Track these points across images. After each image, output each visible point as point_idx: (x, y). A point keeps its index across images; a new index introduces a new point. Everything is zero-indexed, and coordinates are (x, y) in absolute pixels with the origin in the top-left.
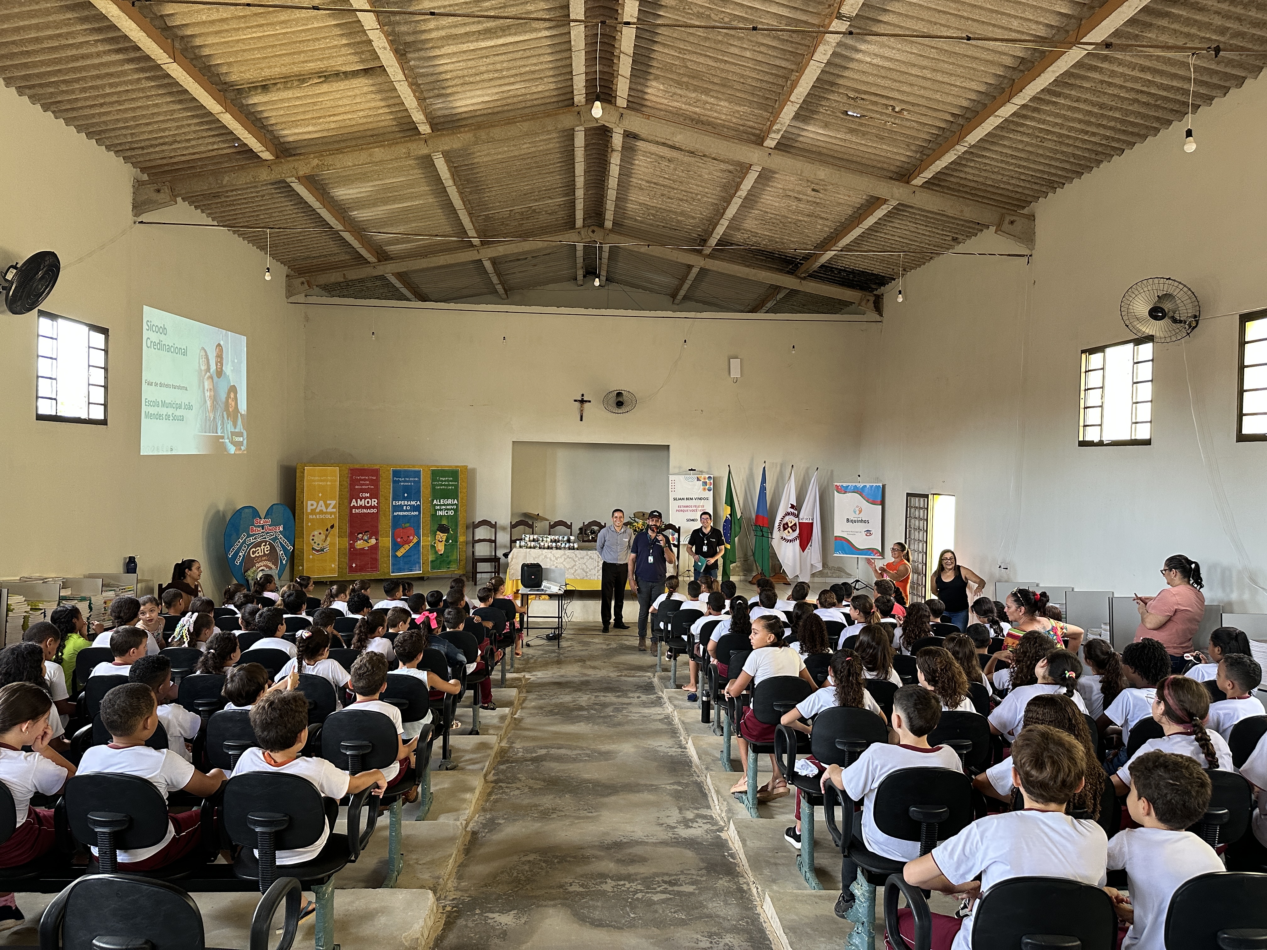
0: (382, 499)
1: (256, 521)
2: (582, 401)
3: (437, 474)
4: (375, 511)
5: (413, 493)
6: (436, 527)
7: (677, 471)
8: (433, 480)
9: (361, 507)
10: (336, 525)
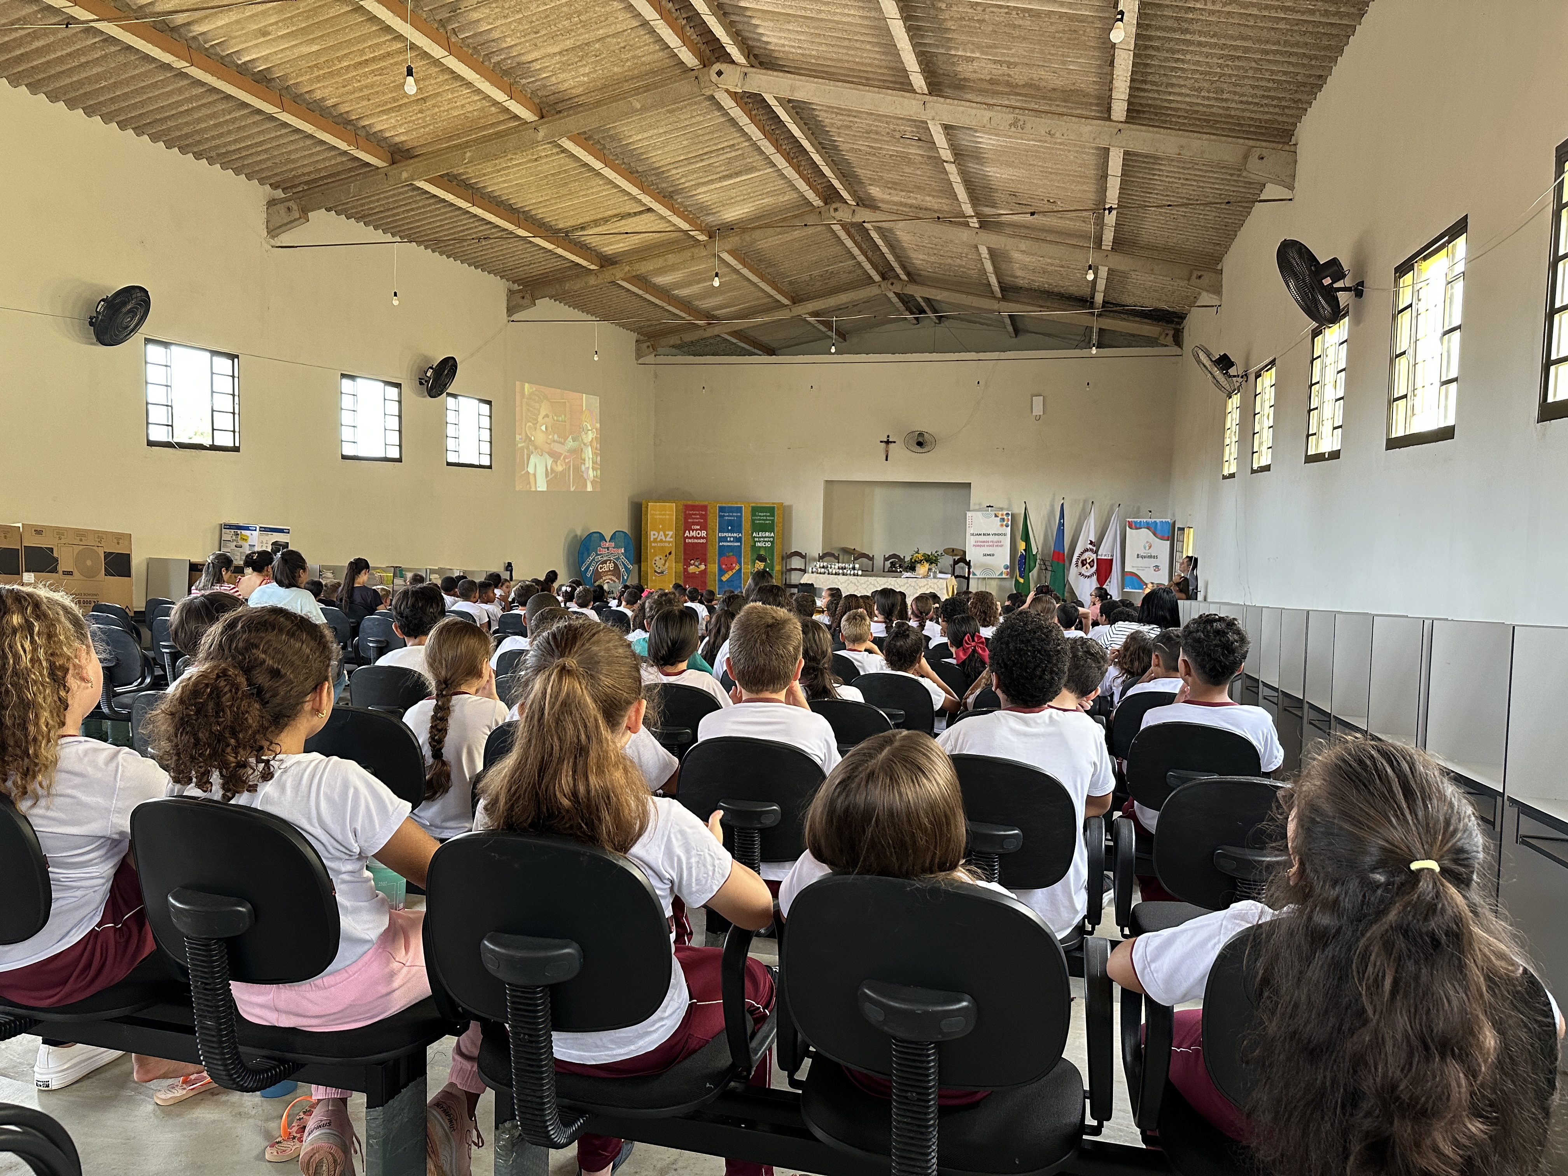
0: (710, 531)
1: (603, 544)
2: (888, 442)
3: (755, 510)
4: (704, 541)
5: (736, 526)
6: (755, 557)
7: (977, 507)
8: (753, 515)
9: (693, 537)
10: (673, 553)
